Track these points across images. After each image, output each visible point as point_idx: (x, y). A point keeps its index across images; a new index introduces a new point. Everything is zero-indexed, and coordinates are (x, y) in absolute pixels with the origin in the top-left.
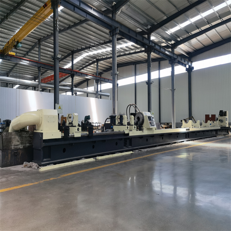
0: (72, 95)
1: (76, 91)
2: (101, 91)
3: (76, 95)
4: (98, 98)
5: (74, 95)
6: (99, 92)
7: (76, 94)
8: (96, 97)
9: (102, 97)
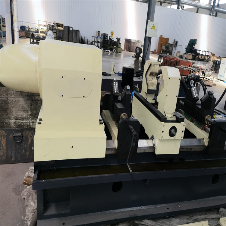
0: (178, 8)
1: (183, 4)
2: (218, 6)
3: (183, 9)
4: (213, 16)
5: (181, 9)
6: (216, 7)
7: (183, 7)
8: (210, 15)
9: (219, 14)
